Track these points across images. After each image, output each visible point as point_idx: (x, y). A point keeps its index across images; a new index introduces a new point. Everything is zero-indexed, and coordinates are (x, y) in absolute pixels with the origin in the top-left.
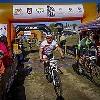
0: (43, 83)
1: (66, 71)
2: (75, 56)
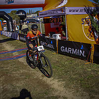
0: (2, 74)
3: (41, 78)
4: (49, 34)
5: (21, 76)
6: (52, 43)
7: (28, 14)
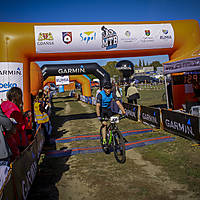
1: (140, 156)
2: (158, 126)
3: (171, 197)
4: (184, 106)
5: (130, 188)
6: (189, 123)
7: (137, 68)
